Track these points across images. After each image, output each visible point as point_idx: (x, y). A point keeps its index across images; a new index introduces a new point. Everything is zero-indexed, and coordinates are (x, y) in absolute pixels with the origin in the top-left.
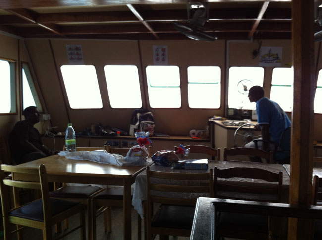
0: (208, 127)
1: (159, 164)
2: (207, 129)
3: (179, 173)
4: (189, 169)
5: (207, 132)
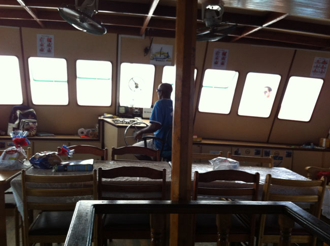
0: (98, 125)
1: (38, 167)
2: (97, 128)
3: (60, 175)
4: (72, 171)
5: (97, 131)
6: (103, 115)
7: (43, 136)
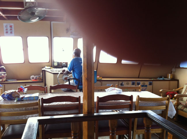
0: (42, 73)
2: (41, 75)
3: (19, 104)
5: (42, 77)
6: (45, 67)
7: (10, 81)
